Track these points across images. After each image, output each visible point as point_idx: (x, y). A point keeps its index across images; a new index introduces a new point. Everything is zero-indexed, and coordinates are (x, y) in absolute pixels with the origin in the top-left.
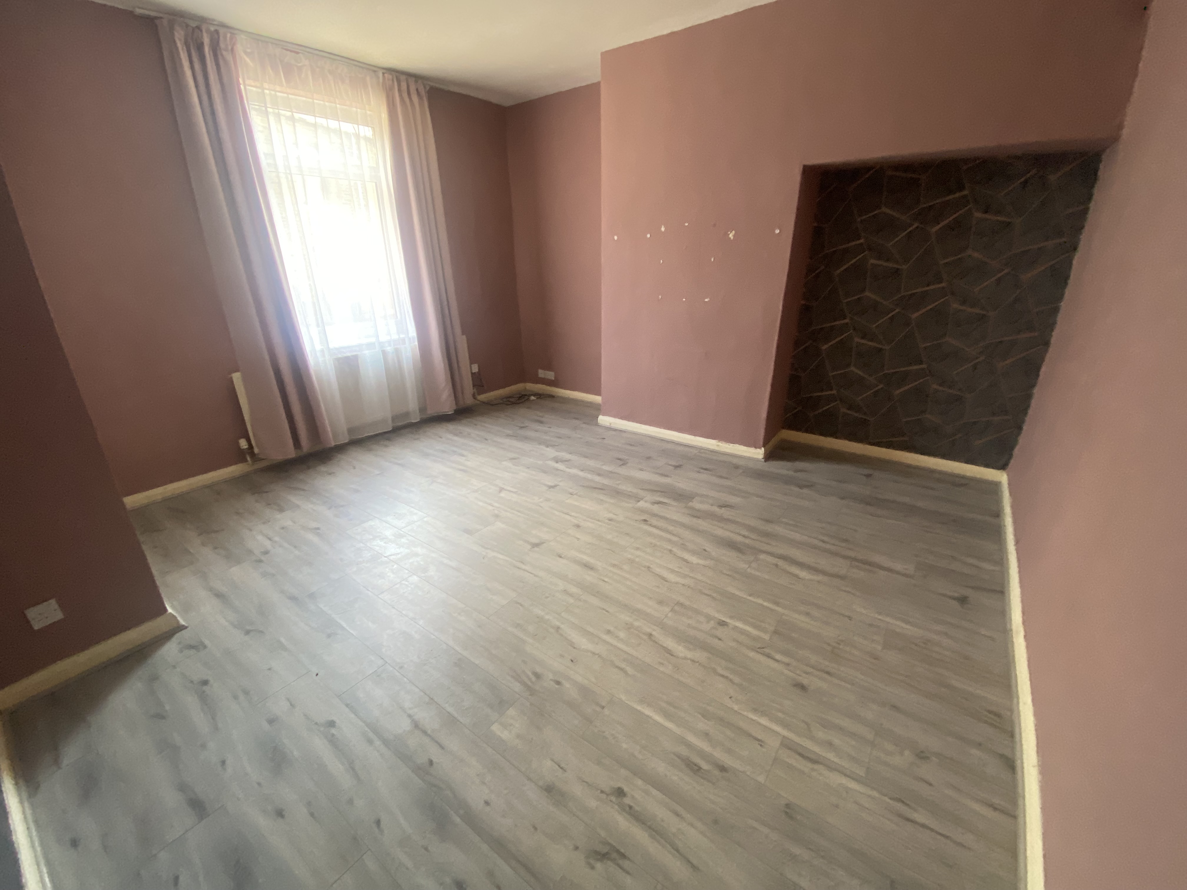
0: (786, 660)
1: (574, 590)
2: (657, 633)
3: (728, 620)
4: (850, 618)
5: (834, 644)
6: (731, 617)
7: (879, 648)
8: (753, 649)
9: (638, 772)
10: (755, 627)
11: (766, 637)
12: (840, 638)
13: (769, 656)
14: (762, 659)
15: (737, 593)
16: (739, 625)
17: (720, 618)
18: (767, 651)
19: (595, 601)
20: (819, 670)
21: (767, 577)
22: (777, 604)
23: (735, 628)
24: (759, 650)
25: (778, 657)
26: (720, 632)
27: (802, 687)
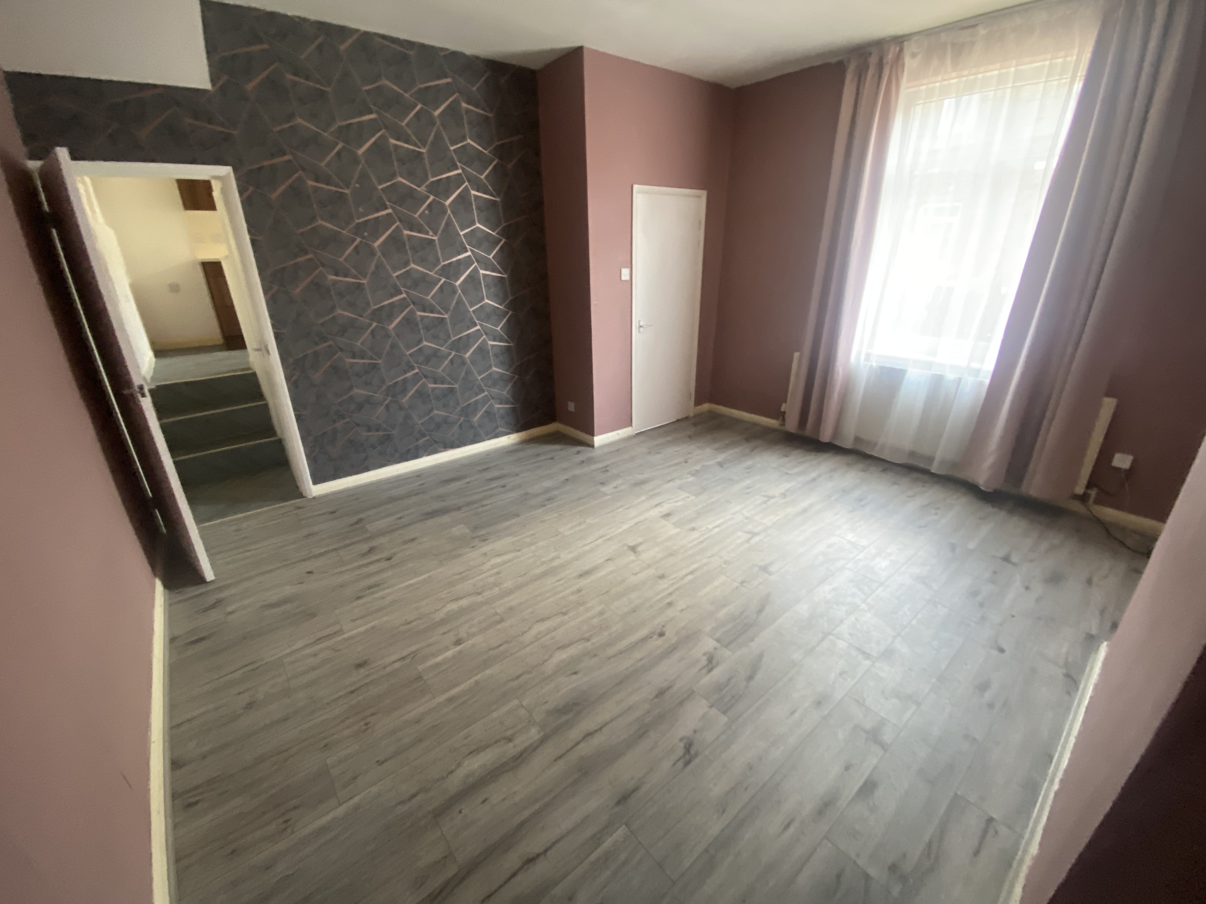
0: (389, 669)
1: (556, 563)
2: (479, 599)
3: (459, 648)
4: (380, 763)
5: (368, 720)
6: (460, 652)
7: (328, 761)
8: (418, 650)
9: (392, 567)
10: (438, 665)
11: (421, 668)
12: (370, 730)
13: (403, 658)
14: (405, 653)
15: (488, 672)
16: (449, 654)
17: (466, 643)
18: (408, 661)
19: (538, 571)
20: (361, 686)
21: (495, 715)
22: (450, 700)
23: (447, 649)
24: (413, 655)
25: (397, 665)
26: (451, 637)
27: (359, 666)
